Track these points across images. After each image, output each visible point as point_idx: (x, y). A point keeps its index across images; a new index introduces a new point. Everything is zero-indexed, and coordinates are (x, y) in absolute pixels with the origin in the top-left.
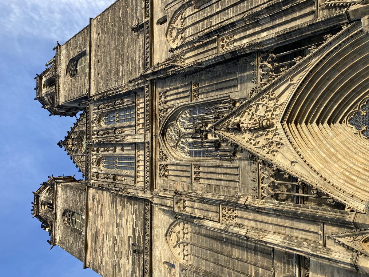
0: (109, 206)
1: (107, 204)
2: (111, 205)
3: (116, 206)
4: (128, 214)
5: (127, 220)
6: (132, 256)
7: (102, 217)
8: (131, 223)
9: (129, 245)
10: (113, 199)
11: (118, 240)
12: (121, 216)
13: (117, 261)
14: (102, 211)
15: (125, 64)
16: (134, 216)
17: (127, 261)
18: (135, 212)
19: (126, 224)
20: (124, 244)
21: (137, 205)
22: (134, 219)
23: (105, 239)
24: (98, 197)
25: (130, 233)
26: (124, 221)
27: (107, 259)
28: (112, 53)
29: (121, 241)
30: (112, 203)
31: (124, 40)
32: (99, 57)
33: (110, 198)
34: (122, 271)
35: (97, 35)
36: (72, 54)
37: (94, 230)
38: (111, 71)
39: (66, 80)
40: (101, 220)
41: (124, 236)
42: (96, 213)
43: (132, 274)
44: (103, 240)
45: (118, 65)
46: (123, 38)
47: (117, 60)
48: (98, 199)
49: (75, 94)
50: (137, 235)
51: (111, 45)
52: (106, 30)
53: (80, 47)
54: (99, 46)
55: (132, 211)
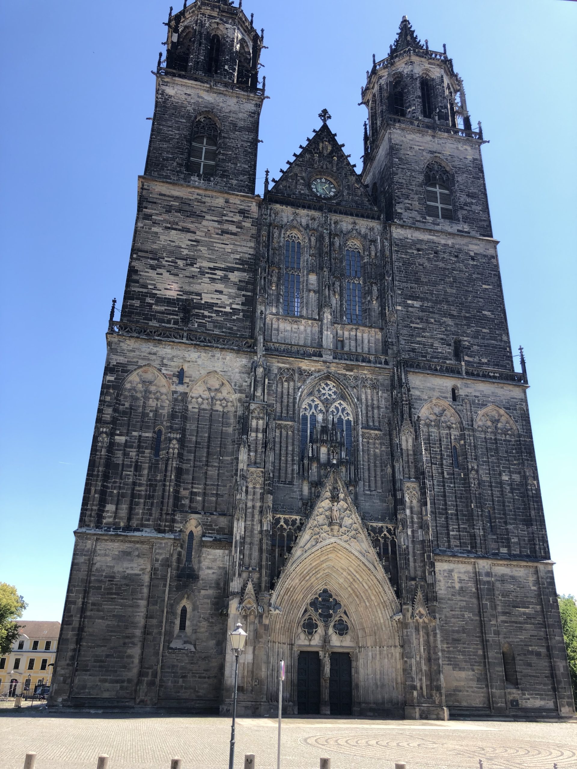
0: (237, 252)
1: (239, 249)
2: (238, 257)
3: (238, 269)
4: (230, 296)
5: (221, 292)
6: (178, 299)
7: (220, 232)
8: (219, 302)
9: (191, 293)
10: (246, 263)
11: (193, 269)
12: (225, 279)
13: (164, 263)
14: (228, 233)
15: (421, 314)
16: (228, 309)
18: (235, 311)
19: (216, 291)
20: (190, 283)
21: (244, 316)
22: (225, 308)
23: (189, 236)
24: (247, 224)
25: (206, 298)
26: (220, 286)
27: (162, 237)
28: (440, 287)
29: (193, 277)
30: (242, 261)
31: (452, 316)
32: (442, 255)
33: (247, 256)
34: (152, 274)
35: (472, 254)
36: (460, 179)
37: (197, 208)
38: (418, 281)
39: (424, 153)
40: (215, 228)
41: (200, 284)
42: (225, 218)
43: (153, 296)
44: (188, 231)
45: (422, 300)
46: (455, 313)
47: (430, 297)
48: (243, 224)
49: (400, 181)
50: (206, 313)
51: (451, 287)
52: (474, 276)
53: (466, 204)
54: (456, 256)
55: (234, 306)
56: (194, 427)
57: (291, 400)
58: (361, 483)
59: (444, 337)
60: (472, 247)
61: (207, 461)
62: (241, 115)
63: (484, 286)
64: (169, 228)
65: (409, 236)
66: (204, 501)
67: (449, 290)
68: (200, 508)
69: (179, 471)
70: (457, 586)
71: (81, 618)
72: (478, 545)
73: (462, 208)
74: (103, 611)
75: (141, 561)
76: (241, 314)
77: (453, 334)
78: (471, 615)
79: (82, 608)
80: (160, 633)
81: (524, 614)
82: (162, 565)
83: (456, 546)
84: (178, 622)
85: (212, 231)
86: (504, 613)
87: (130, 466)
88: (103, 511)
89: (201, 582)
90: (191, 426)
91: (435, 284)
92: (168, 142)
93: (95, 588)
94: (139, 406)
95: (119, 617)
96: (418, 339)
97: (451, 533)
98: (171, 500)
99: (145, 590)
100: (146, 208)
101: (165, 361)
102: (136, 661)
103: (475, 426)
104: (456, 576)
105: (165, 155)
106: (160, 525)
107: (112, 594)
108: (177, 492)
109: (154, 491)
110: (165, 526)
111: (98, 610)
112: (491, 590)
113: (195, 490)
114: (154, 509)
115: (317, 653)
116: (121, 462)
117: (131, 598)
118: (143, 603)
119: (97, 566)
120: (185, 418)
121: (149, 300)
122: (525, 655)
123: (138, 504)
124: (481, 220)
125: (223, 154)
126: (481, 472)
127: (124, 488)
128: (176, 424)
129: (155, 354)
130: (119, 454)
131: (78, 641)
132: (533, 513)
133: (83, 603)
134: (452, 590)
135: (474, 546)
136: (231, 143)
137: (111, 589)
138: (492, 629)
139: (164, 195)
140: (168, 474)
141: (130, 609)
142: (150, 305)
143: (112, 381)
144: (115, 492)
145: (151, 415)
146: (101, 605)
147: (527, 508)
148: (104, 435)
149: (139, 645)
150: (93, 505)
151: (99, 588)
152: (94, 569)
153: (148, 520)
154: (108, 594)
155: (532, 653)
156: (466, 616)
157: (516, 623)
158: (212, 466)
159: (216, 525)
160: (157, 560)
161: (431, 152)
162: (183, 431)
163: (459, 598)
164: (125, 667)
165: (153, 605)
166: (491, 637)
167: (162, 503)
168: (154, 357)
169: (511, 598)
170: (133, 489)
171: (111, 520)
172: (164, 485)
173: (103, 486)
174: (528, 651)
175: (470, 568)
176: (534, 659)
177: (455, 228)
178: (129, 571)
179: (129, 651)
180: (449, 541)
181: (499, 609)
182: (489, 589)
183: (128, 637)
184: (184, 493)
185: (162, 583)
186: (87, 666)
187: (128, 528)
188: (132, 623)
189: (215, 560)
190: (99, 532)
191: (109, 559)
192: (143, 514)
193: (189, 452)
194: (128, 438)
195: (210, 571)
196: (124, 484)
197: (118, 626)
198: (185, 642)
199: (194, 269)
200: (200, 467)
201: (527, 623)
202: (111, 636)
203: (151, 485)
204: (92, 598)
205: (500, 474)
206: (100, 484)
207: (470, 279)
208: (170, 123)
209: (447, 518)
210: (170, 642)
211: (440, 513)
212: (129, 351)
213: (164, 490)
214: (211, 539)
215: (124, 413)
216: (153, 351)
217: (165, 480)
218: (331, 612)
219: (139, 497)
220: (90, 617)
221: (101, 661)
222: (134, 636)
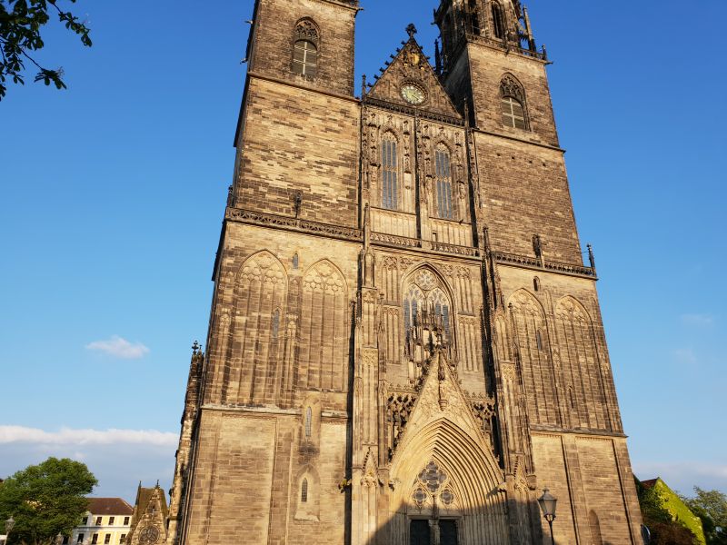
0: (340, 148)
1: (342, 146)
2: (342, 153)
3: (342, 164)
4: (336, 190)
5: (327, 185)
6: (289, 190)
7: (324, 129)
8: (326, 194)
9: (300, 184)
10: (349, 159)
12: (330, 173)
13: (274, 155)
14: (331, 130)
15: (503, 212)
16: (334, 201)
17: (280, 178)
18: (341, 203)
19: (323, 184)
20: (299, 175)
21: (349, 207)
22: (332, 199)
23: (297, 131)
24: (348, 123)
25: (314, 190)
26: (326, 179)
27: (272, 131)
28: (518, 189)
29: (301, 169)
30: (346, 158)
31: (529, 215)
32: (518, 160)
33: (349, 152)
34: (264, 164)
35: (543, 161)
36: (530, 94)
37: (303, 106)
38: (499, 182)
39: (499, 69)
40: (320, 125)
41: (307, 176)
42: (327, 116)
43: (266, 185)
44: (295, 126)
45: (504, 199)
46: (531, 212)
47: (510, 197)
48: (345, 122)
49: (479, 92)
50: (315, 204)
51: (528, 189)
52: (546, 180)
53: (536, 117)
54: (531, 162)
55: (340, 198)
56: (309, 309)
57: (395, 286)
58: (460, 364)
59: (524, 233)
60: (542, 154)
61: (322, 341)
62: (338, 23)
63: (555, 190)
64: (278, 123)
65: (490, 142)
66: (320, 379)
67: (526, 192)
68: (317, 385)
69: (297, 350)
70: (548, 458)
71: (210, 491)
72: (563, 421)
73: (532, 120)
74: (230, 484)
75: (265, 435)
76: (347, 206)
77: (532, 231)
78: (560, 484)
79: (211, 482)
80: (286, 505)
81: (605, 483)
82: (285, 440)
83: (545, 422)
84: (300, 494)
85: (317, 127)
86: (588, 482)
87: (252, 345)
88: (227, 388)
89: (322, 455)
90: (306, 308)
91: (514, 186)
92: (274, 42)
93: (222, 462)
94: (257, 288)
95: (247, 491)
96: (502, 234)
97: (540, 410)
98: (291, 378)
99: (271, 464)
100: (255, 102)
101: (280, 247)
102: (265, 532)
103: (555, 313)
104: (546, 448)
105: (271, 55)
106: (281, 401)
107: (239, 468)
108: (296, 370)
109: (275, 368)
110: (287, 402)
111: (227, 484)
112: (576, 461)
113: (312, 368)
114: (275, 386)
115: (427, 521)
116: (242, 341)
117: (257, 471)
118: (269, 476)
119: (224, 440)
120: (300, 300)
121: (261, 189)
122: (607, 519)
123: (259, 381)
124: (549, 132)
125: (324, 58)
126: (562, 355)
127: (246, 366)
128: (294, 306)
129: (271, 240)
130: (241, 333)
131: (209, 514)
132: (606, 391)
133: (212, 478)
134: (543, 461)
135: (559, 421)
136: (331, 48)
137: (237, 463)
138: (579, 496)
139: (272, 92)
140: (288, 352)
141: (257, 483)
142: (264, 194)
143: (231, 264)
144: (238, 369)
145: (269, 296)
146: (229, 479)
147: (601, 387)
148: (226, 315)
149: (267, 516)
150: (217, 382)
151: (227, 462)
152: (220, 444)
153: (270, 397)
154: (235, 468)
155: (612, 517)
156: (556, 485)
157: (598, 490)
158: (327, 346)
159: (333, 401)
160: (280, 435)
161: (504, 68)
162: (299, 312)
163: (549, 468)
164: (254, 538)
165: (279, 478)
166: (578, 503)
167: (283, 380)
168: (270, 243)
169: (593, 468)
170: (255, 367)
171: (235, 396)
172: (284, 363)
173: (226, 363)
174: (610, 515)
175: (557, 441)
176: (614, 523)
177: (527, 137)
178: (254, 446)
179: (257, 523)
180: (538, 417)
181: (584, 478)
182: (574, 460)
183: (256, 510)
184: (302, 371)
185: (286, 457)
186: (218, 538)
187: (251, 404)
188: (259, 495)
189: (333, 435)
190: (223, 407)
191: (234, 434)
192: (265, 390)
193: (306, 332)
194: (248, 319)
195: (330, 445)
196: (246, 362)
197: (246, 499)
198: (309, 514)
199: (302, 163)
200: (315, 346)
201: (607, 491)
202: (240, 509)
203: (271, 363)
204: (220, 472)
205: (578, 357)
206: (223, 361)
207: (543, 184)
208: (274, 26)
209: (535, 396)
210: (294, 513)
211: (529, 392)
212: (247, 236)
213: (284, 368)
214: (330, 415)
215: (244, 294)
216: (268, 237)
217: (284, 358)
218: (438, 482)
219: (261, 374)
220: (219, 490)
221: (232, 533)
222: (261, 509)
